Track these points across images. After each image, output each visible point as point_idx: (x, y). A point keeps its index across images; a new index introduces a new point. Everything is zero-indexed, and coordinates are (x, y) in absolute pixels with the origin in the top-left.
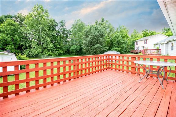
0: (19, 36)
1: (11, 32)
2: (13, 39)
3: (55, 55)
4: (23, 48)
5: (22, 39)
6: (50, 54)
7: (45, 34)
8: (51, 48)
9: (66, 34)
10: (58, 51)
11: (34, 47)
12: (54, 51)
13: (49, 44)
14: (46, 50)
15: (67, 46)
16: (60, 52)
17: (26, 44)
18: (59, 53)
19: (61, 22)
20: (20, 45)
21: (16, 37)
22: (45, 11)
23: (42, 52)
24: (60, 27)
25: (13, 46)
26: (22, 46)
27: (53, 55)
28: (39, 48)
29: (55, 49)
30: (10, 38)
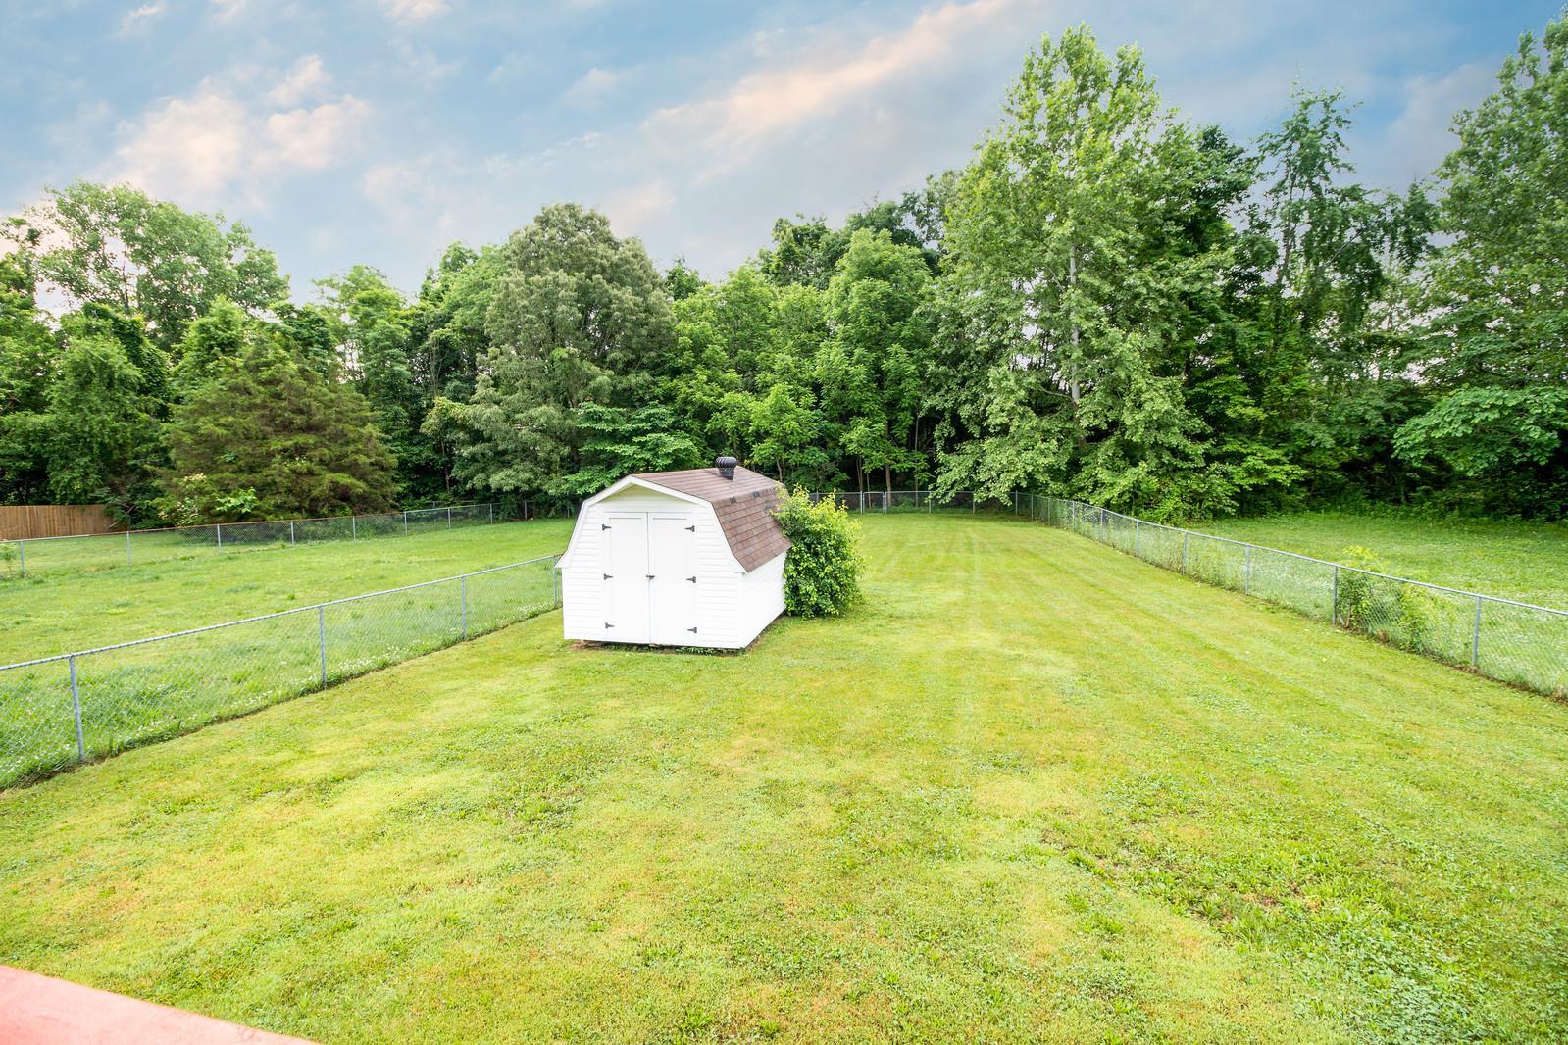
0: (915, 343)
1: (871, 322)
2: (878, 376)
3: (1196, 498)
4: (936, 434)
5: (931, 366)
6: (1137, 485)
7: (1099, 298)
8: (1162, 425)
9: (1345, 259)
10: (1238, 458)
11: (1004, 430)
12: (1185, 457)
13: (1140, 392)
14: (1106, 448)
15: (1370, 406)
16: (1252, 472)
17: (958, 404)
18: (1248, 483)
19: (1296, 132)
20: (921, 414)
21: (897, 359)
22: (1113, 78)
23: (1075, 465)
24: (1279, 188)
25: (881, 426)
26: (934, 417)
27: (1169, 505)
28: (1047, 435)
29: (1201, 438)
30: (862, 368)
